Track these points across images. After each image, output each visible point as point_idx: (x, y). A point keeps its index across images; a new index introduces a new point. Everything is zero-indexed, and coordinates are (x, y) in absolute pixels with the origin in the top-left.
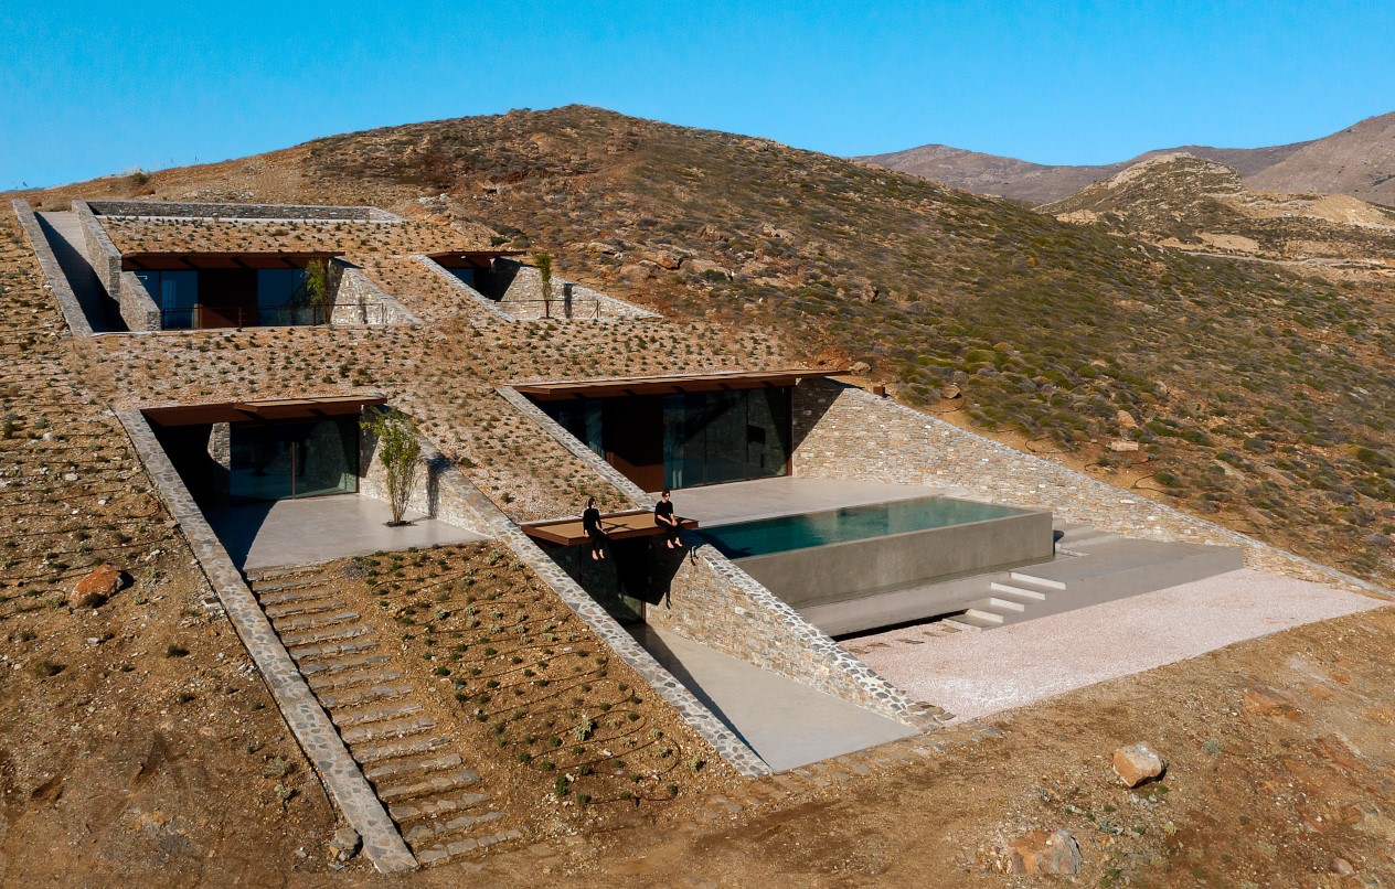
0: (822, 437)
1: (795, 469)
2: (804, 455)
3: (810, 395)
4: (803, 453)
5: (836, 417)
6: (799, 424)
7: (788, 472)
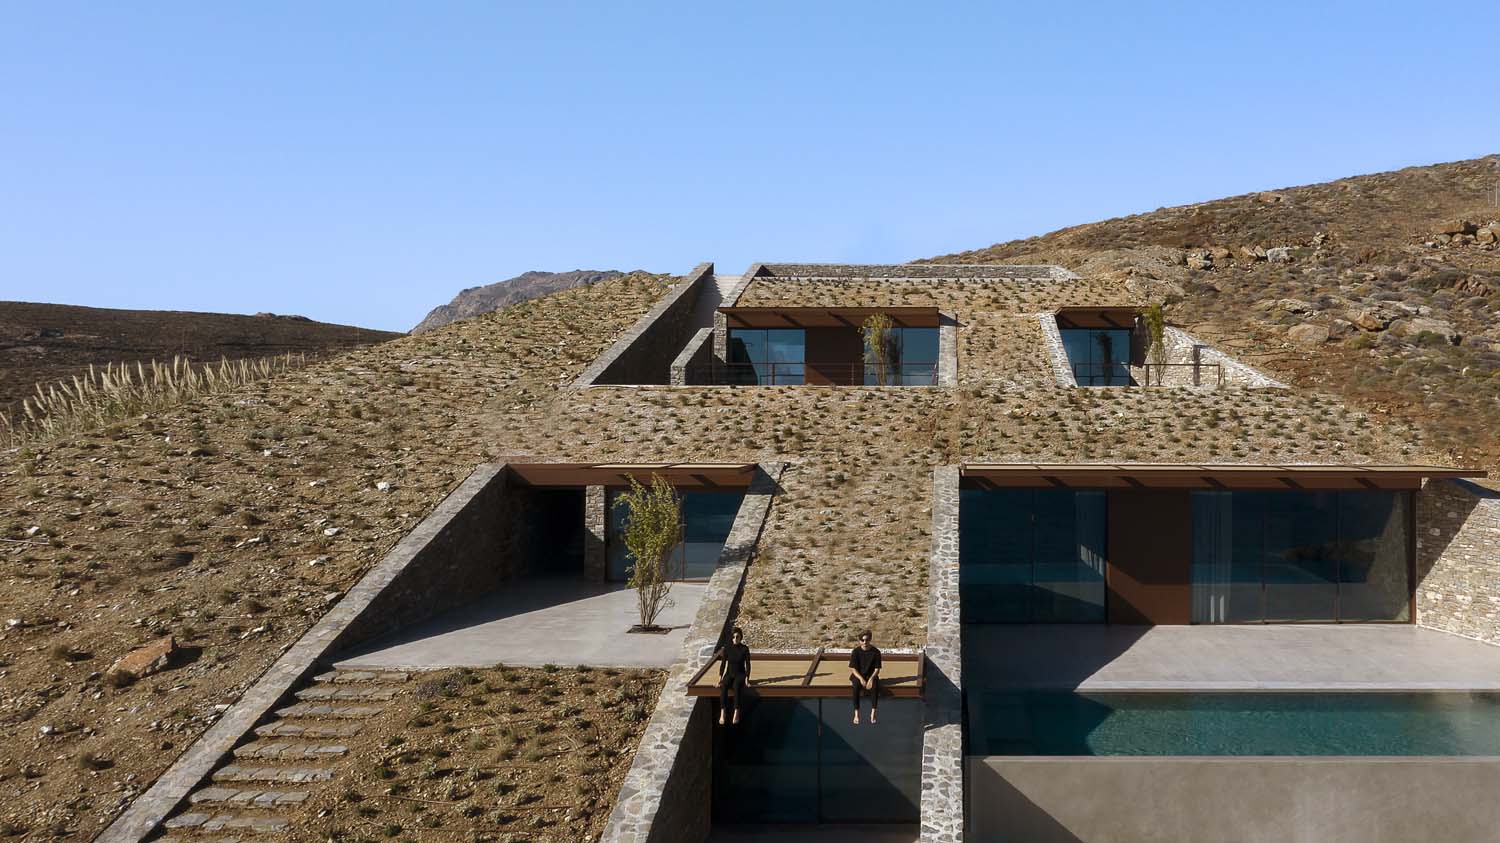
0: (1453, 572)
1: (1419, 615)
2: (1430, 595)
3: (1438, 505)
4: (1430, 591)
5: (1470, 542)
6: (1425, 549)
7: (1412, 620)
